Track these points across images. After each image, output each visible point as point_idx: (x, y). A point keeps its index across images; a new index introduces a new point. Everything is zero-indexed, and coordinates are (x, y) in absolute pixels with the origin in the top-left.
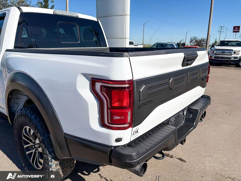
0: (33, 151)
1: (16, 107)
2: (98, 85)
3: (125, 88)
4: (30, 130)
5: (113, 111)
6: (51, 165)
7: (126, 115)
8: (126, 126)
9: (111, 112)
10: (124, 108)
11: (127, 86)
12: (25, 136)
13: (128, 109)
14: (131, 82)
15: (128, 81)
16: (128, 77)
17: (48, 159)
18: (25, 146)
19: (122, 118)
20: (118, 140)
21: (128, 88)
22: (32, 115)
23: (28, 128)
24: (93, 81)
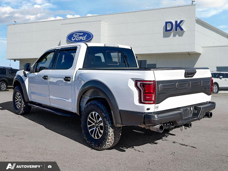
0: (95, 128)
1: (82, 104)
2: (139, 83)
3: (152, 84)
4: (95, 114)
5: (146, 94)
6: (109, 131)
7: (152, 96)
8: (152, 102)
9: (145, 95)
10: (151, 93)
11: (152, 83)
12: (90, 119)
13: (153, 93)
14: (154, 81)
15: (153, 81)
16: (153, 79)
17: (108, 127)
18: (89, 126)
19: (150, 98)
20: (148, 109)
21: (153, 84)
22: (98, 103)
23: (94, 113)
24: (136, 81)
